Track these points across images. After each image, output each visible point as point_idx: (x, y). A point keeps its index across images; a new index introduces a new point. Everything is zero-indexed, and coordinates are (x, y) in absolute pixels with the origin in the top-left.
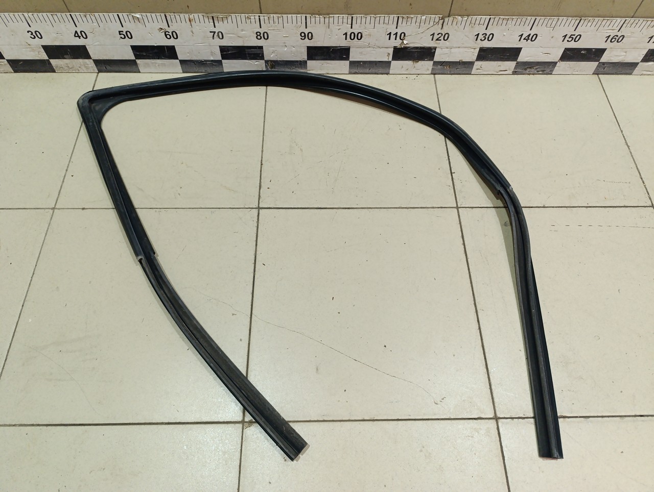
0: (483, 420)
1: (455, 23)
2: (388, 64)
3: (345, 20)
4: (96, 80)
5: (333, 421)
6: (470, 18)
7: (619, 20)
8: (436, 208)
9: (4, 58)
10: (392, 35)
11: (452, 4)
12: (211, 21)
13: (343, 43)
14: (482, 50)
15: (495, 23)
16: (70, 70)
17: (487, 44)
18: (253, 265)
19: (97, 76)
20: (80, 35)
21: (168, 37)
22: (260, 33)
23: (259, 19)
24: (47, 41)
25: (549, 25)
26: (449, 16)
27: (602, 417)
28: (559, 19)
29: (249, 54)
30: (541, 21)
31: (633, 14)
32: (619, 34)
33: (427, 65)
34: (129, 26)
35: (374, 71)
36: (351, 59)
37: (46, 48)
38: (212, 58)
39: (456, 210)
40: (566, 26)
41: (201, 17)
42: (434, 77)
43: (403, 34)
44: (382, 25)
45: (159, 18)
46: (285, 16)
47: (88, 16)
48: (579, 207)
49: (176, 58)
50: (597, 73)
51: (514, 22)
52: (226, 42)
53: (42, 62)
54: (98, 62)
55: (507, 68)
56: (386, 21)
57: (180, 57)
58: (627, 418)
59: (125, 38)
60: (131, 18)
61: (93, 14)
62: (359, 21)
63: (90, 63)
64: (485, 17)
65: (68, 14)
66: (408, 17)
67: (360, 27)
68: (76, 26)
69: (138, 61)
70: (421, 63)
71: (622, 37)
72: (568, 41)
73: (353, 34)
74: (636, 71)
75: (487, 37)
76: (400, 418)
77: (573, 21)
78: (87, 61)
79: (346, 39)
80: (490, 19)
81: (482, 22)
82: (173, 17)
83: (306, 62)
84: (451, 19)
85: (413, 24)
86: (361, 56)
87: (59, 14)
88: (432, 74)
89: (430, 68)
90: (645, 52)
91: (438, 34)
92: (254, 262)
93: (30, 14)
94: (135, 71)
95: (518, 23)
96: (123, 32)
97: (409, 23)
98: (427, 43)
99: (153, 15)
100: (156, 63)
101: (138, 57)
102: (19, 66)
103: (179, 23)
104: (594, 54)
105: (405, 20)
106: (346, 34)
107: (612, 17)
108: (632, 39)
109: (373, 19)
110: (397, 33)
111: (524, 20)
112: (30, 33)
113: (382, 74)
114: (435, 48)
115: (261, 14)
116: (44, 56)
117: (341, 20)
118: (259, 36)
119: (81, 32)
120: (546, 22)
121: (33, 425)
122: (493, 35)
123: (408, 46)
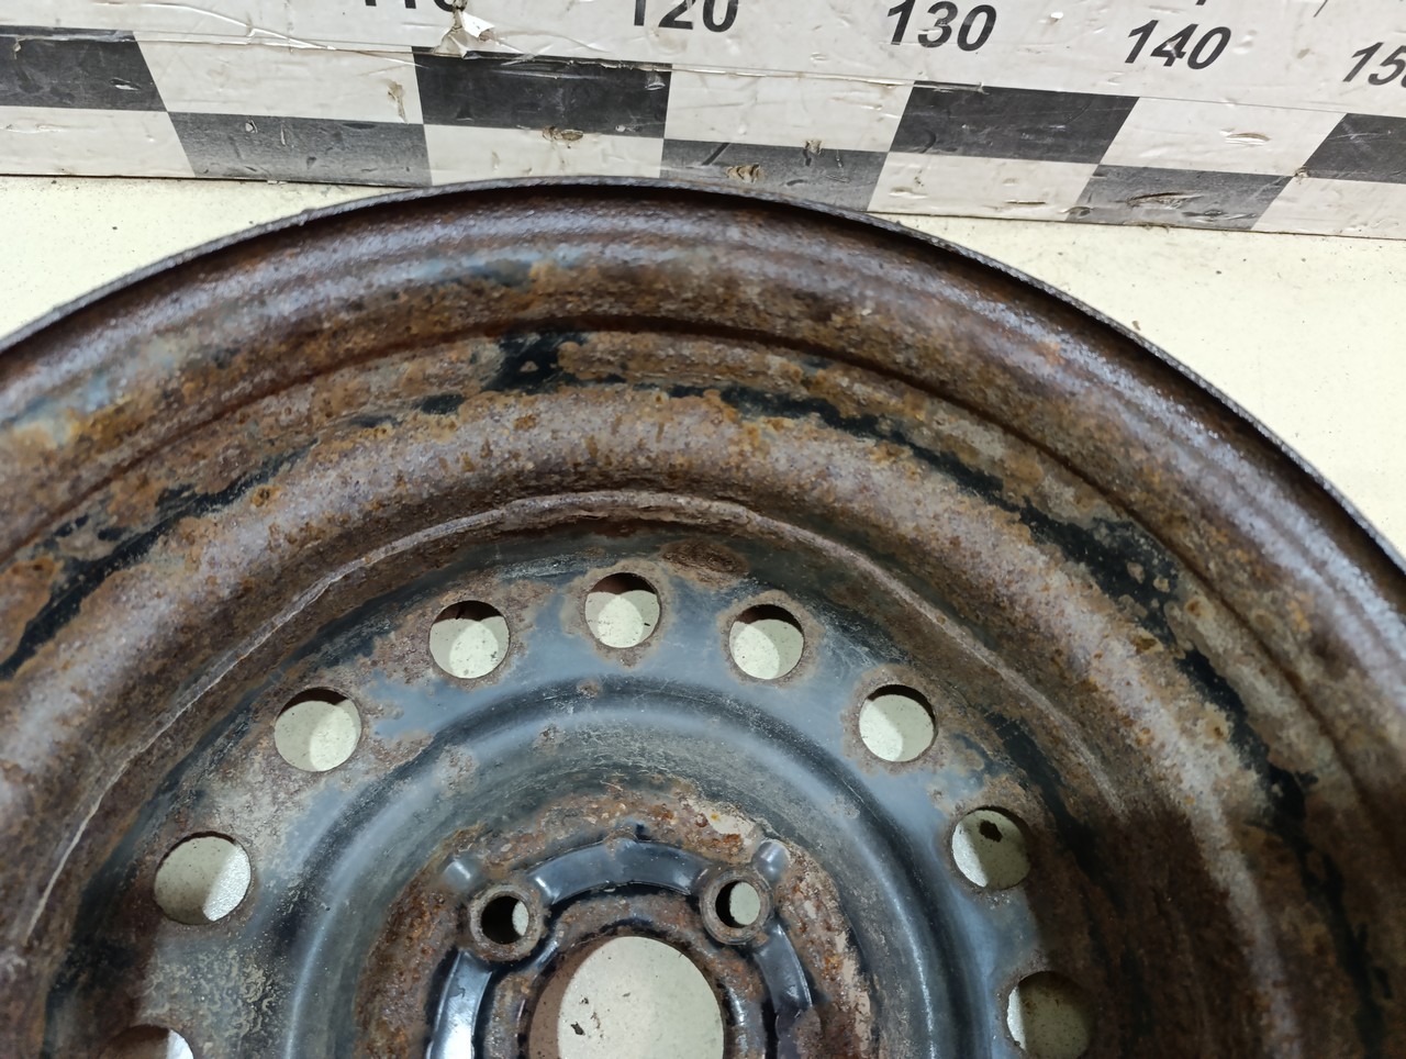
2: (407, 138)
14: (924, 96)
17: (954, 68)
36: (173, 105)
55: (1047, 193)
72: (1373, 79)
75: (956, 25)
98: (611, 36)
114: (663, 73)
122: (991, 13)
123: (498, 48)
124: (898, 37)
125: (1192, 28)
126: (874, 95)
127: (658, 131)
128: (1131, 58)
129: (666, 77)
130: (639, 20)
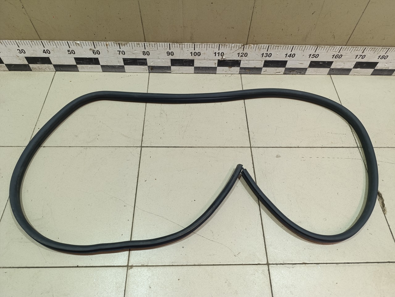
0: (261, 265)
1: (250, 48)
2: (215, 69)
3: (191, 46)
4: (54, 76)
5: (178, 265)
6: (258, 46)
7: (338, 47)
8: (239, 147)
9: (3, 63)
10: (216, 54)
11: (248, 38)
12: (118, 45)
13: (190, 57)
14: (266, 62)
15: (272, 48)
16: (40, 70)
17: (268, 59)
18: (137, 178)
19: (55, 73)
20: (46, 52)
21: (95, 53)
22: (145, 52)
23: (144, 45)
24: (28, 55)
25: (301, 49)
26: (247, 44)
27: (326, 263)
28: (306, 46)
29: (139, 62)
30: (297, 47)
31: (345, 44)
32: (339, 54)
33: (236, 69)
34: (73, 48)
35: (208, 72)
36: (195, 66)
37: (27, 58)
38: (119, 65)
39: (250, 148)
40: (310, 50)
41: (113, 43)
42: (241, 76)
43: (222, 53)
44: (211, 49)
45: (90, 43)
46: (158, 43)
47: (51, 42)
48: (318, 147)
49: (99, 64)
50: (329, 74)
51: (282, 48)
52: (126, 56)
53: (25, 65)
54: (55, 66)
55: (280, 71)
56: (213, 47)
57: (101, 64)
58: (340, 264)
59: (71, 53)
60: (74, 43)
61: (54, 41)
62: (198, 46)
63: (51, 66)
64: (266, 45)
65: (40, 41)
66: (224, 45)
67: (199, 49)
68: (44, 47)
69: (78, 66)
70: (233, 68)
71: (341, 56)
72: (312, 57)
73: (195, 53)
74: (351, 73)
75: (268, 55)
76: (215, 264)
77: (314, 48)
78: (50, 65)
79: (192, 55)
80: (269, 46)
81: (265, 47)
82: (97, 43)
83: (170, 67)
84: (248, 46)
85: (227, 48)
86: (200, 64)
87: (35, 41)
88: (239, 74)
89: (239, 71)
90: (354, 63)
91: (241, 54)
92: (137, 177)
93: (19, 41)
94: (76, 71)
95: (284, 48)
96: (70, 50)
97: (225, 48)
98: (236, 58)
99: (87, 42)
100: (88, 67)
101: (78, 63)
102: (12, 67)
103: (101, 46)
104: (327, 64)
105: (223, 46)
106: (192, 53)
107: (335, 45)
108: (347, 56)
109: (206, 46)
110: (219, 53)
111: (287, 47)
112: (19, 50)
113: (212, 74)
114: (240, 61)
115: (145, 42)
116: (26, 63)
117: (188, 46)
118: (144, 53)
119: (47, 50)
120: (299, 48)
121: (10, 267)
122: (271, 54)
123: (226, 59)
124: (262, 56)
125: (291, 54)
126: (261, 62)
127: (239, 66)
128: (286, 57)
129: (241, 61)
130: (239, 56)
